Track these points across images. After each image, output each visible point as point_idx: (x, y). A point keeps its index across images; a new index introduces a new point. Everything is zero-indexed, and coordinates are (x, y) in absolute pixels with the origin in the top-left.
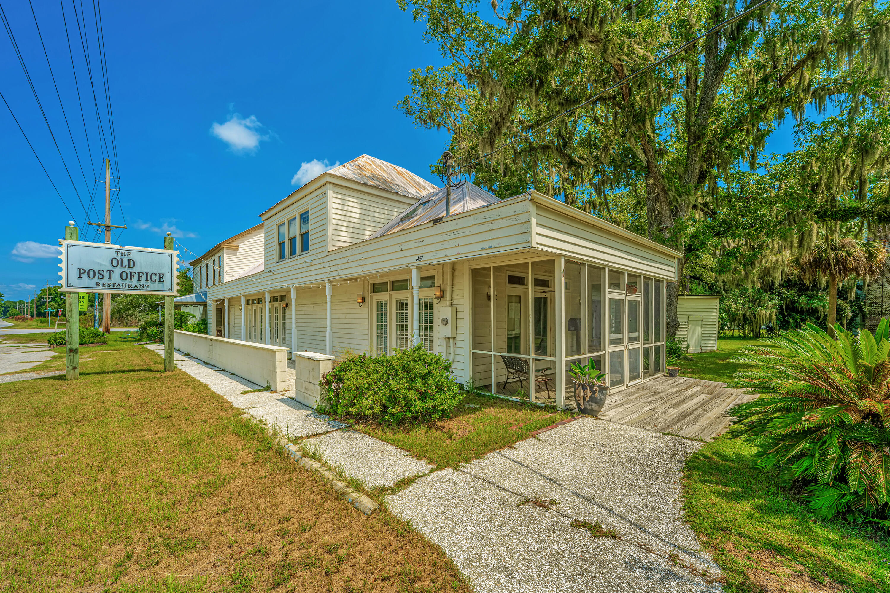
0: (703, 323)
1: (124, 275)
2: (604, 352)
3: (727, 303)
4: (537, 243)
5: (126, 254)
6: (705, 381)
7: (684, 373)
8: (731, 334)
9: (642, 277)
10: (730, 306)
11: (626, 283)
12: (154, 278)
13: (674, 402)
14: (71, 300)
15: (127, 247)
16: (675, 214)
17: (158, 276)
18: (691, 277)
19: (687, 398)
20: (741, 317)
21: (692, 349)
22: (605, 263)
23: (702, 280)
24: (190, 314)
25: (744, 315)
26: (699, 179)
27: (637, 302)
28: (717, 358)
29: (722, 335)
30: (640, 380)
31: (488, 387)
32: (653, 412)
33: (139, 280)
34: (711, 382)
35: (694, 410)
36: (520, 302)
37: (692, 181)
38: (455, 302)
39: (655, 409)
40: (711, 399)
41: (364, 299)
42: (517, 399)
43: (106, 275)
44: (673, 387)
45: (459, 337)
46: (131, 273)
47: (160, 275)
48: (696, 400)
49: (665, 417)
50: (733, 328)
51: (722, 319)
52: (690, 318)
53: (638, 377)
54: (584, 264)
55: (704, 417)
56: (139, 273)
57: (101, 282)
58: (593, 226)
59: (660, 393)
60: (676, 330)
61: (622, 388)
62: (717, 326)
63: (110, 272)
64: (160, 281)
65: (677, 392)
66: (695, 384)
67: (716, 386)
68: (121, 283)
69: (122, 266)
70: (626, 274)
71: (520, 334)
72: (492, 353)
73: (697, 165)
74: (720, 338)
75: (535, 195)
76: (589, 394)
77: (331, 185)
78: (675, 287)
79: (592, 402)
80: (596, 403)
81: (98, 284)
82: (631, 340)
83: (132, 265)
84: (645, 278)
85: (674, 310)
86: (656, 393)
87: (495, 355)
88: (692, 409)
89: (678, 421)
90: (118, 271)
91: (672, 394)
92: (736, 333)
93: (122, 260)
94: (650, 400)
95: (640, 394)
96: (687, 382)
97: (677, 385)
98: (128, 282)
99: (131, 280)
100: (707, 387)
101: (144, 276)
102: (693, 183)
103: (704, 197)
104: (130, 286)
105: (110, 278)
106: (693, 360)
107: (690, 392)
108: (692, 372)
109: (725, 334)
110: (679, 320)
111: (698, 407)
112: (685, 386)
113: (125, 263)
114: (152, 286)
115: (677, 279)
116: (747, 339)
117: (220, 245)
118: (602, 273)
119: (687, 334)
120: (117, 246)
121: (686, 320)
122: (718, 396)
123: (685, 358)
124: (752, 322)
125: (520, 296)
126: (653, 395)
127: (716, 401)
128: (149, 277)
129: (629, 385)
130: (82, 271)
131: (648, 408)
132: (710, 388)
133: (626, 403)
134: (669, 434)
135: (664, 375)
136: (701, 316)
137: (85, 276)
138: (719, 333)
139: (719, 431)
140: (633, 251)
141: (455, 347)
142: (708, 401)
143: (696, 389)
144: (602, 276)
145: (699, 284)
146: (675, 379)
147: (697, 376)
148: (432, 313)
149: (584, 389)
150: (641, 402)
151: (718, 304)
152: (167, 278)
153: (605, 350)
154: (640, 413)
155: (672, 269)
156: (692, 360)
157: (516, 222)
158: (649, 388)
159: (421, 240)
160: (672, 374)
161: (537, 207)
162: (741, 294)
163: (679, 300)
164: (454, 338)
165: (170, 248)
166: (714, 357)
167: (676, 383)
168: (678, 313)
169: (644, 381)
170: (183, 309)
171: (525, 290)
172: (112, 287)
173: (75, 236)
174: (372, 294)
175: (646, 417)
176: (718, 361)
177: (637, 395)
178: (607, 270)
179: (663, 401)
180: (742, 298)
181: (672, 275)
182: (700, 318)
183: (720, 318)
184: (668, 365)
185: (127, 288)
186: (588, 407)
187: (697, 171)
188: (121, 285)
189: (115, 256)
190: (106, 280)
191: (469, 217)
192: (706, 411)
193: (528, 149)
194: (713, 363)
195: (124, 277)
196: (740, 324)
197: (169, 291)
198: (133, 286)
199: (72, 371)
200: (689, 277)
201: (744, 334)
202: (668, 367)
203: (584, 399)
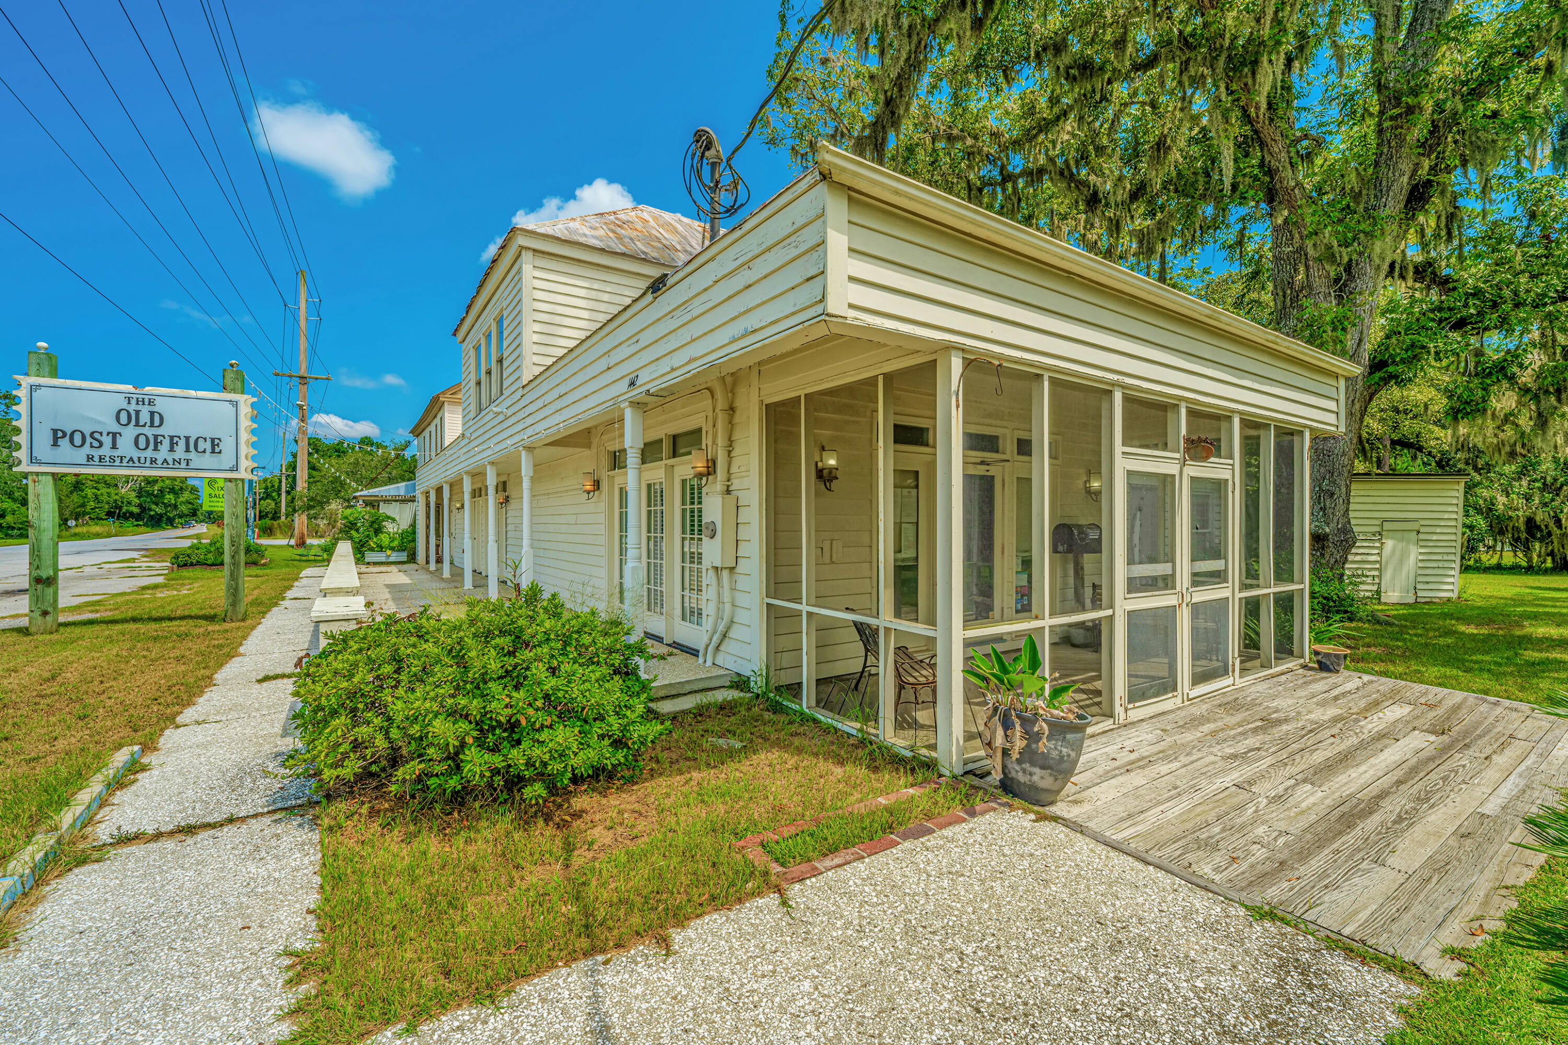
0: (1421, 536)
1: (142, 441)
2: (1109, 612)
3: (1486, 493)
4: (851, 306)
5: (146, 402)
6: (1423, 687)
7: (1359, 661)
8: (1494, 561)
9: (1236, 421)
10: (1492, 502)
11: (1184, 431)
12: (202, 445)
13: (1319, 757)
14: (39, 488)
15: (148, 389)
16: (1345, 285)
17: (209, 442)
18: (1394, 443)
19: (1363, 745)
20: (1521, 525)
21: (1392, 595)
22: (1116, 377)
23: (1420, 449)
24: (388, 517)
25: (1530, 522)
26: (1409, 201)
27: (1219, 486)
28: (1458, 619)
29: (1471, 563)
30: (1229, 681)
31: (795, 689)
32: (1244, 796)
33: (172, 450)
34: (1442, 692)
35: (1383, 794)
36: (917, 487)
37: (1391, 203)
38: (736, 484)
39: (1251, 783)
40: (1445, 750)
41: (597, 485)
42: (850, 726)
43: (107, 441)
44: (1323, 704)
45: (742, 568)
46: (156, 437)
47: (213, 440)
48: (1392, 755)
49: (1280, 818)
50: (1499, 548)
51: (1471, 528)
52: (1387, 526)
53: (1224, 671)
54: (1039, 377)
55: (1418, 831)
56: (172, 438)
57: (96, 453)
58: (1069, 276)
59: (1279, 722)
60: (1347, 551)
61: (1168, 703)
62: (1459, 542)
63: (114, 435)
64: (213, 452)
65: (1336, 720)
66: (1394, 697)
67: (1457, 708)
68: (135, 454)
69: (137, 425)
70: (1183, 411)
71: (917, 559)
72: (804, 608)
73: (1405, 166)
74: (1465, 569)
75: (828, 157)
76: (1019, 743)
77: (530, 254)
78: (1344, 454)
79: (1033, 764)
80: (1043, 767)
81: (90, 458)
82: (1198, 579)
83: (157, 422)
84: (1245, 423)
85: (1341, 508)
86: (1268, 723)
87: (810, 614)
88: (1374, 790)
89: (1321, 842)
90: (129, 433)
91: (1316, 728)
92: (1508, 559)
93: (137, 412)
94: (1241, 748)
95: (1220, 724)
96: (1369, 688)
97: (1336, 698)
98: (149, 453)
99: (156, 449)
100: (1431, 707)
101: (182, 443)
102: (1393, 206)
103: (1425, 246)
104: (154, 461)
105: (114, 446)
106: (1391, 624)
107: (1375, 723)
108: (1389, 657)
109: (1478, 561)
110: (1355, 529)
111: (1399, 783)
112: (1363, 703)
113: (145, 417)
114: (197, 460)
115: (1342, 429)
116: (1537, 573)
117: (438, 397)
118: (1105, 406)
119: (1380, 562)
120: (129, 388)
121: (1378, 529)
122: (1464, 742)
123: (1374, 619)
124: (1550, 534)
125: (917, 472)
126: (1255, 730)
127: (1460, 759)
128: (192, 445)
129: (1193, 694)
130: (60, 434)
131: (1229, 780)
132: (1440, 711)
133: (1164, 756)
134: (1270, 914)
135: (1304, 667)
136: (1416, 520)
137: (64, 443)
138: (1463, 558)
139: (1472, 909)
140: (1207, 352)
141: (733, 589)
142: (1431, 759)
143: (1395, 713)
144: (1104, 413)
145: (1414, 458)
146: (1333, 679)
147: (1400, 669)
148: (700, 511)
149: (1007, 725)
150: (1214, 755)
151: (1461, 494)
152: (227, 445)
153: (1111, 606)
154: (1197, 798)
155: (1332, 405)
156: (1388, 623)
157: (795, 252)
158: (1253, 704)
159: (635, 339)
160: (1325, 665)
161: (850, 199)
162: (1521, 474)
163: (1353, 486)
164: (732, 569)
165: (234, 391)
166: (1451, 616)
167: (1336, 692)
168: (1351, 514)
169: (1240, 682)
170: (384, 509)
171: (929, 458)
172: (117, 463)
173: (47, 369)
174: (611, 473)
175: (1211, 817)
176: (1462, 628)
177: (1207, 728)
178: (1118, 396)
179: (1284, 754)
180: (1524, 483)
181: (1332, 418)
182: (1415, 526)
183: (1465, 525)
184: (1318, 640)
185: (148, 464)
186: (1022, 778)
187: (1405, 179)
188: (136, 460)
189: (124, 405)
190: (106, 451)
191: (711, 264)
192: (1424, 799)
193: (999, 178)
194: (1449, 633)
195: (142, 444)
196: (1518, 539)
197: (231, 470)
198: (159, 462)
199: (40, 618)
200: (1388, 443)
201: (1530, 560)
202: (1317, 647)
203: (1005, 753)
